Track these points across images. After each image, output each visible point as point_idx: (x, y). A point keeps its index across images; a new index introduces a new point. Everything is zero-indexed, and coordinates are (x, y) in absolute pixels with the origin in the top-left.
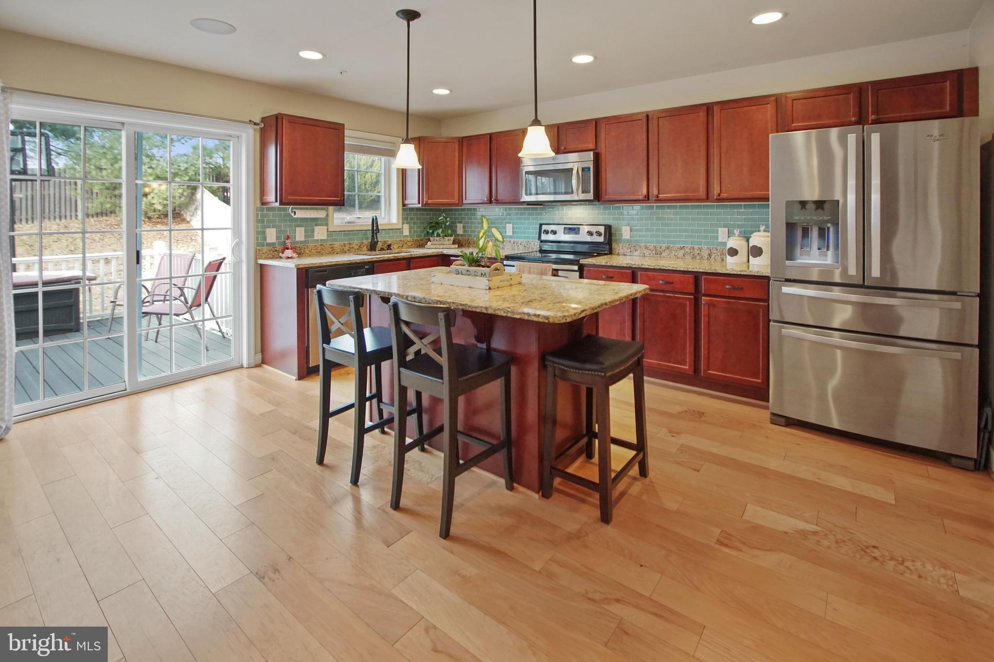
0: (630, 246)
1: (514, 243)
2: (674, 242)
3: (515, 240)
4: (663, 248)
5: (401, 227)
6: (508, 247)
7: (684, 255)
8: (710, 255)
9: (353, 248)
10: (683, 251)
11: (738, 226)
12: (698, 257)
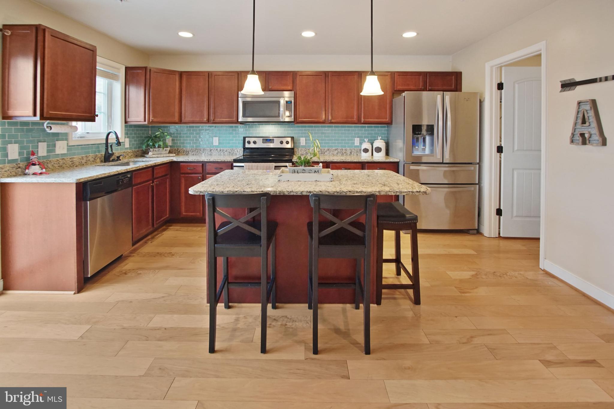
0: (306, 149)
1: (220, 150)
2: (332, 147)
3: (221, 149)
4: (326, 150)
5: (124, 141)
6: (215, 154)
7: (337, 153)
8: (351, 153)
9: (89, 160)
10: (336, 151)
11: (366, 137)
12: (345, 154)
